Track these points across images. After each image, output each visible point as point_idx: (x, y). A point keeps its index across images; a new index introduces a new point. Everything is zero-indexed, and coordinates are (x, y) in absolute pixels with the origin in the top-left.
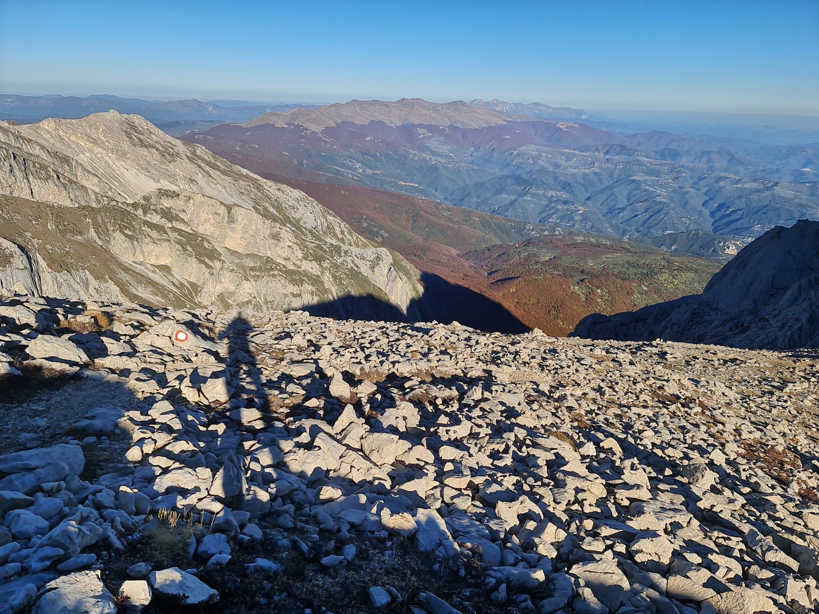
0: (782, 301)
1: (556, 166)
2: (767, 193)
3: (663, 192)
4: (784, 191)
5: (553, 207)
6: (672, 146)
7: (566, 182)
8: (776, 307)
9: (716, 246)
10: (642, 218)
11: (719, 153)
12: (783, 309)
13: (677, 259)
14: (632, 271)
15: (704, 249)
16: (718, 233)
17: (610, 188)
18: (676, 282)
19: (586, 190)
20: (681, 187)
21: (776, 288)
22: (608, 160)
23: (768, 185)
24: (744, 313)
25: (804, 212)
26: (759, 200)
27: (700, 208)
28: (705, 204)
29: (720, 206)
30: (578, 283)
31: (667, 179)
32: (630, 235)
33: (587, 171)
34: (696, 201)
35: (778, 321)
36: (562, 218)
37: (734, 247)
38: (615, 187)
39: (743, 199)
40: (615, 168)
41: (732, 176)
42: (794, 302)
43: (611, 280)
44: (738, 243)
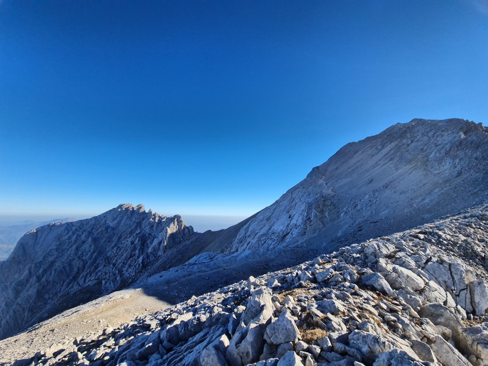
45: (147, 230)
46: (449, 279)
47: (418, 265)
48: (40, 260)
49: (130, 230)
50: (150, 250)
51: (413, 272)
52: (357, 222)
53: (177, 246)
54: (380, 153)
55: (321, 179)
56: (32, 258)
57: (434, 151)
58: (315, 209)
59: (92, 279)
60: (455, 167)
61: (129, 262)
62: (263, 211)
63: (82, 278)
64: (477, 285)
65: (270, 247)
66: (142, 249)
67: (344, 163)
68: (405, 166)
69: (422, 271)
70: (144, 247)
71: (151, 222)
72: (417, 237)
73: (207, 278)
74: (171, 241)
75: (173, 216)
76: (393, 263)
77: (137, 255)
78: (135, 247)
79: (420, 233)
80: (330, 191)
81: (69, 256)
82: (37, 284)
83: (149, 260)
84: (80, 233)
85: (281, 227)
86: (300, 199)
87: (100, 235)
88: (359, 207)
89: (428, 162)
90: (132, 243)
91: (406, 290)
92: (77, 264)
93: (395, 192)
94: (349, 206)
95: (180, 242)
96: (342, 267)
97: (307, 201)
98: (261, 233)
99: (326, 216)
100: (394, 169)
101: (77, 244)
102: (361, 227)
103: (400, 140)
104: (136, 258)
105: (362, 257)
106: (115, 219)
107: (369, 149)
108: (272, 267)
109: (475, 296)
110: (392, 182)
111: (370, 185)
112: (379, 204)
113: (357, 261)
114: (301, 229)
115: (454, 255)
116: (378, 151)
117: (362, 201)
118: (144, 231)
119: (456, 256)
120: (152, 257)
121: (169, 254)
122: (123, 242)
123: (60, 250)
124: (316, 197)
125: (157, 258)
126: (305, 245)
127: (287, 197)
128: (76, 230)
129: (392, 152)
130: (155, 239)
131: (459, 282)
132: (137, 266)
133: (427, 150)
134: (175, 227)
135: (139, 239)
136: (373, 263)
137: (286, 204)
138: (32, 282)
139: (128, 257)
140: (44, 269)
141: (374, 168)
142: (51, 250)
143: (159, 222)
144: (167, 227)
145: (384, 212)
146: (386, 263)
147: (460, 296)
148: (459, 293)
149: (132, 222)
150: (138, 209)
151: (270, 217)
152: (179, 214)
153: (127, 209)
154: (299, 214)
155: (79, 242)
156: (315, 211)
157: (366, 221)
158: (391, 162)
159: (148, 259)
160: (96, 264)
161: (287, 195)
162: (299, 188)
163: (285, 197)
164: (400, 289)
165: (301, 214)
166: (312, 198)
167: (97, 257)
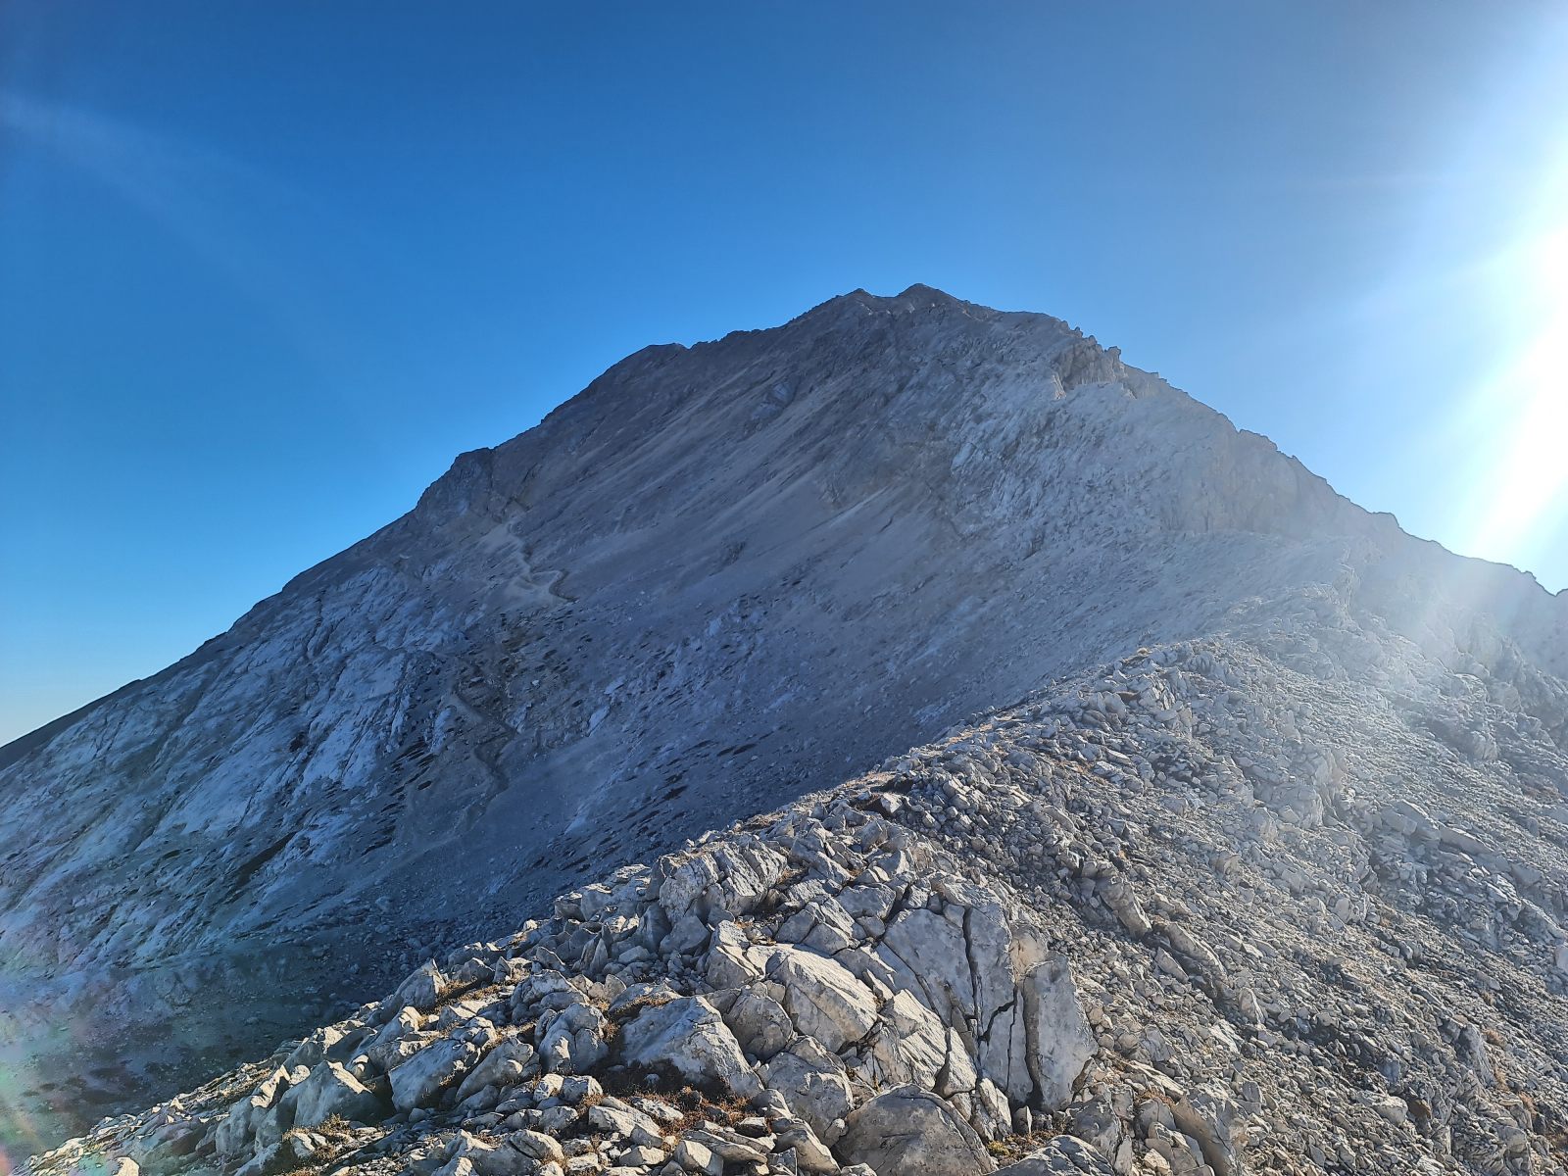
46: (959, 972)
47: (862, 932)
51: (844, 965)
52: (663, 755)
54: (781, 419)
55: (499, 520)
57: (970, 439)
58: (455, 688)
60: (1028, 513)
62: (102, 709)
64: (1046, 984)
65: (143, 951)
67: (621, 448)
68: (870, 494)
69: (875, 956)
72: (877, 807)
76: (773, 939)
79: (889, 787)
80: (543, 593)
85: (233, 812)
86: (373, 631)
88: (675, 680)
89: (946, 485)
91: (799, 1053)
93: (825, 607)
94: (632, 674)
96: (544, 995)
97: (414, 644)
98: (72, 866)
99: (514, 731)
100: (831, 500)
102: (679, 778)
103: (857, 371)
105: (649, 927)
107: (738, 391)
108: (150, 1077)
109: (1039, 1029)
110: (818, 559)
111: (728, 569)
112: (761, 662)
113: (621, 952)
114: (366, 809)
115: (988, 871)
116: (772, 407)
117: (695, 645)
119: (996, 875)
124: (469, 621)
126: (382, 902)
127: (287, 620)
129: (828, 421)
131: (992, 980)
133: (946, 429)
136: (691, 952)
137: (278, 664)
141: (754, 486)
145: (779, 700)
146: (745, 939)
147: (992, 1037)
148: (989, 1027)
151: (157, 746)
154: (359, 719)
156: (454, 701)
157: (701, 745)
158: (819, 468)
161: (286, 605)
162: (365, 568)
163: (271, 617)
164: (778, 1053)
165: (371, 724)
166: (445, 626)
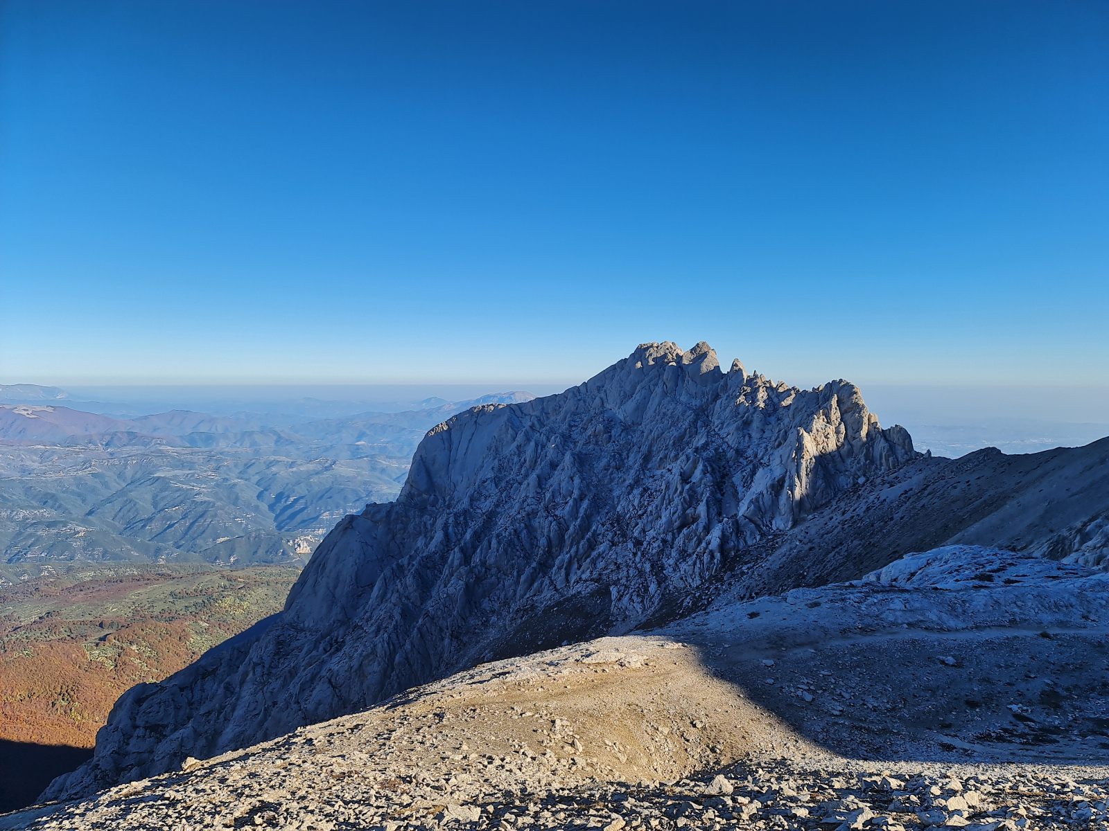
0: (371, 600)
1: (24, 470)
2: (327, 474)
3: (203, 488)
4: (344, 469)
5: (31, 535)
6: (203, 428)
7: (47, 494)
8: (366, 608)
9: (286, 547)
10: (180, 528)
11: (262, 432)
12: (374, 609)
13: (240, 573)
14: (180, 605)
15: (271, 553)
16: (283, 530)
17: (122, 492)
18: (245, 604)
19: (84, 501)
20: (225, 480)
21: (362, 587)
22: (111, 454)
23: (327, 465)
24: (335, 625)
25: (370, 489)
26: (320, 483)
27: (255, 502)
28: (260, 496)
29: (279, 497)
30: (97, 645)
31: (206, 471)
32: (168, 554)
33: (80, 473)
34: (248, 493)
35: (372, 625)
36: (50, 549)
37: (305, 544)
38: (130, 491)
39: (302, 485)
40: (126, 465)
41: (283, 458)
42: (382, 598)
43: (149, 626)
44: (309, 538)
45: (730, 436)
48: (463, 506)
49: (676, 434)
50: (743, 509)
53: (842, 504)
56: (447, 499)
59: (584, 577)
61: (680, 541)
63: (560, 568)
66: (719, 502)
70: (723, 495)
71: (741, 410)
73: (950, 660)
74: (820, 482)
75: (821, 383)
77: (703, 520)
78: (695, 492)
81: (523, 502)
82: (463, 570)
83: (742, 542)
84: (543, 438)
87: (591, 447)
90: (685, 478)
92: (545, 526)
95: (856, 487)
101: (537, 471)
104: (700, 529)
106: (627, 397)
118: (720, 441)
120: (752, 534)
121: (813, 531)
122: (658, 472)
123: (503, 484)
125: (772, 541)
128: (531, 427)
130: (760, 472)
132: (706, 558)
134: (831, 430)
135: (704, 466)
138: (453, 561)
139: (677, 524)
140: (475, 532)
142: (484, 482)
143: (770, 409)
144: (802, 431)
149: (680, 408)
150: (694, 361)
152: (848, 378)
153: (661, 362)
155: (543, 463)
159: (737, 537)
160: (590, 534)
167: (592, 515)
